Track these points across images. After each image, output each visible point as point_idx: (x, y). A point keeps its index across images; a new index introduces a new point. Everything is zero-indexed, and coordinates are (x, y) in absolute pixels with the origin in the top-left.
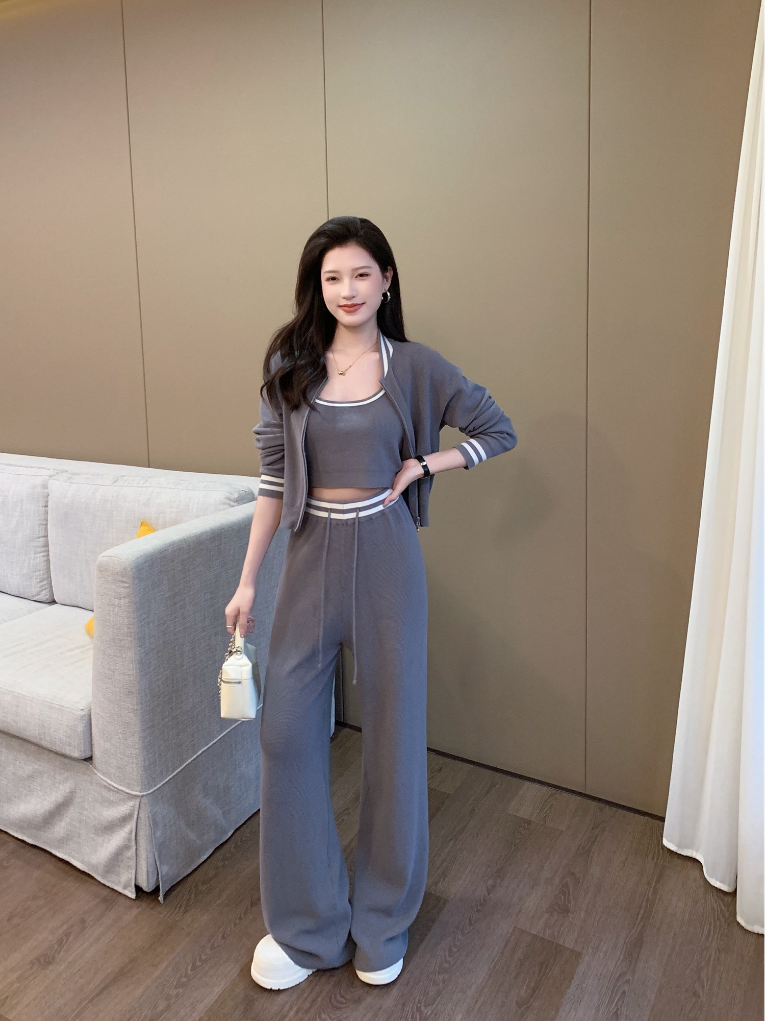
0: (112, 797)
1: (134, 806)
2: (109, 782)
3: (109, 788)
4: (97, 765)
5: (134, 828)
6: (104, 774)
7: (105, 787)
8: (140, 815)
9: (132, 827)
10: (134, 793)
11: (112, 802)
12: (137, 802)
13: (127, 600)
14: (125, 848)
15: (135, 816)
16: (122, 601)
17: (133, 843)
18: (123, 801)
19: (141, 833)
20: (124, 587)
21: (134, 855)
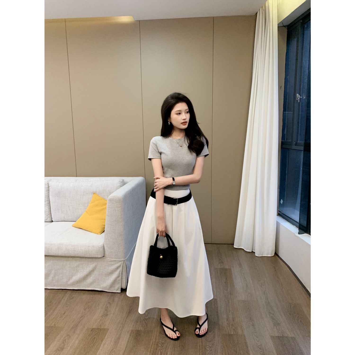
0: (112, 263)
1: (121, 263)
2: (112, 259)
3: (111, 261)
4: (107, 256)
5: (121, 269)
6: (109, 258)
7: (110, 261)
8: (123, 265)
9: (120, 269)
10: (121, 260)
11: (113, 264)
12: (123, 262)
13: (120, 208)
14: (118, 277)
15: (122, 266)
16: (119, 209)
17: (121, 274)
18: (117, 263)
19: (124, 270)
20: (120, 204)
21: (121, 278)
